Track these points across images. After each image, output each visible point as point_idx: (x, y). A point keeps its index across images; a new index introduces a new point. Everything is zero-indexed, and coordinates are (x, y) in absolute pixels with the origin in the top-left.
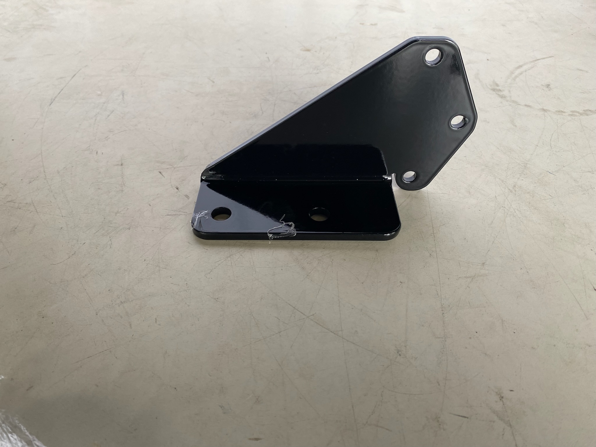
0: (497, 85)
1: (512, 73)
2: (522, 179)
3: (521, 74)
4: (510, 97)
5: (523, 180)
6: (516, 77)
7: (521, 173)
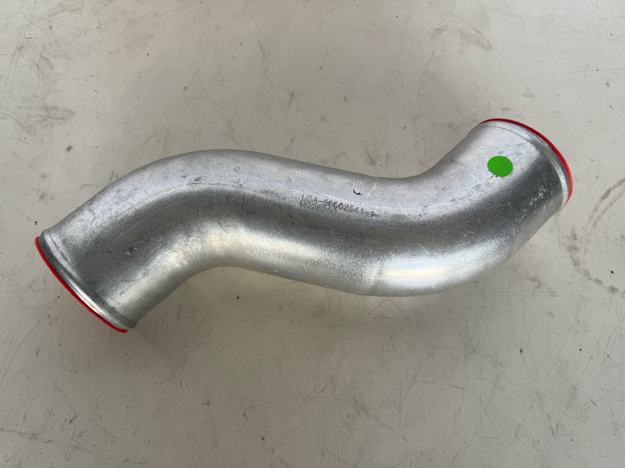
0: (574, 237)
1: (596, 209)
2: (566, 413)
3: (604, 211)
4: (584, 262)
5: (566, 415)
6: (599, 218)
7: (567, 404)
